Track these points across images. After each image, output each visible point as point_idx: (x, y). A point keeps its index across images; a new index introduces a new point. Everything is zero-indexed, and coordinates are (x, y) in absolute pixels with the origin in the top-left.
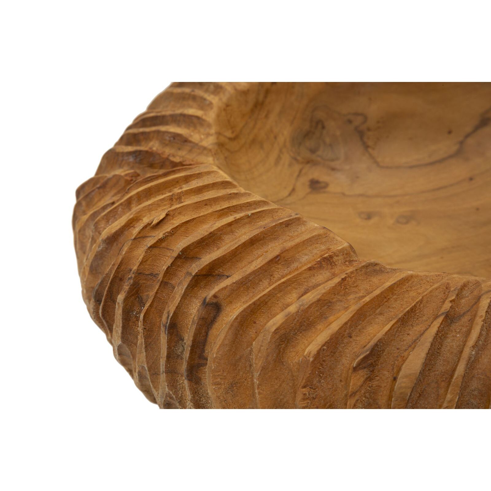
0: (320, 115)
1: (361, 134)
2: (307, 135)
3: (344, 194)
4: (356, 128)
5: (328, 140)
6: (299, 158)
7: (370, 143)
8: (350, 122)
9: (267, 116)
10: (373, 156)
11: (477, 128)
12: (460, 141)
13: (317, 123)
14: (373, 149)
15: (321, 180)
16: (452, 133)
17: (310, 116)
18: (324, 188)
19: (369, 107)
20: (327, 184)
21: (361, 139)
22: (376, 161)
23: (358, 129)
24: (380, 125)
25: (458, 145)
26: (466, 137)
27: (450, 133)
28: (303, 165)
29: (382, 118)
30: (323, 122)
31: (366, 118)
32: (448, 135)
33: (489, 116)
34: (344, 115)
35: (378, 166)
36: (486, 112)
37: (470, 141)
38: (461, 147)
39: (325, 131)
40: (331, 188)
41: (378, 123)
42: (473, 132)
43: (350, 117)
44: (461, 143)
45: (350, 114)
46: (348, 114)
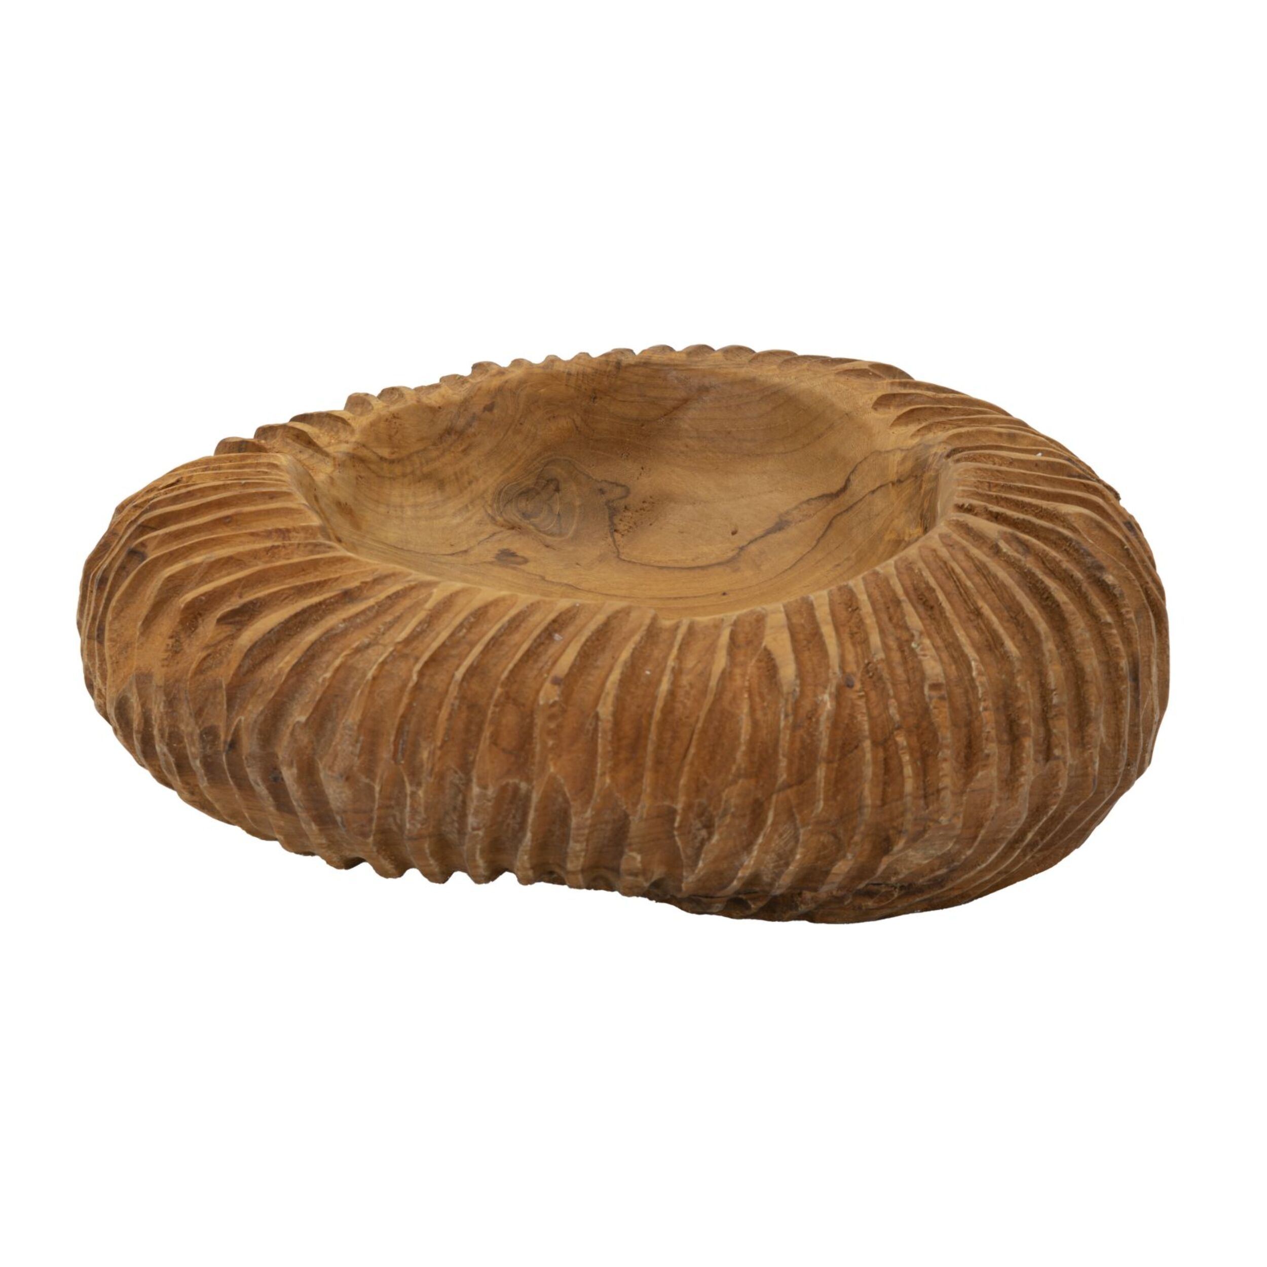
0: (557, 471)
1: (613, 512)
2: (526, 493)
3: (543, 578)
4: (608, 503)
5: (557, 508)
6: (499, 519)
7: (621, 527)
8: (602, 491)
9: (465, 451)
10: (617, 543)
11: (768, 532)
12: (741, 546)
13: (549, 481)
14: (623, 535)
15: (520, 553)
16: (737, 535)
17: (539, 470)
18: (519, 563)
19: (638, 479)
20: (526, 561)
21: (611, 518)
22: (618, 552)
23: (611, 504)
24: (645, 505)
25: (737, 551)
26: (751, 542)
27: (734, 533)
28: (502, 529)
29: (651, 497)
30: (558, 482)
31: (628, 491)
32: (731, 536)
33: (789, 518)
34: (596, 480)
35: (618, 557)
36: (787, 513)
37: (753, 548)
38: (738, 554)
39: (557, 495)
40: (529, 567)
41: (644, 502)
42: (762, 537)
43: (604, 485)
44: (742, 549)
45: (606, 481)
46: (602, 481)
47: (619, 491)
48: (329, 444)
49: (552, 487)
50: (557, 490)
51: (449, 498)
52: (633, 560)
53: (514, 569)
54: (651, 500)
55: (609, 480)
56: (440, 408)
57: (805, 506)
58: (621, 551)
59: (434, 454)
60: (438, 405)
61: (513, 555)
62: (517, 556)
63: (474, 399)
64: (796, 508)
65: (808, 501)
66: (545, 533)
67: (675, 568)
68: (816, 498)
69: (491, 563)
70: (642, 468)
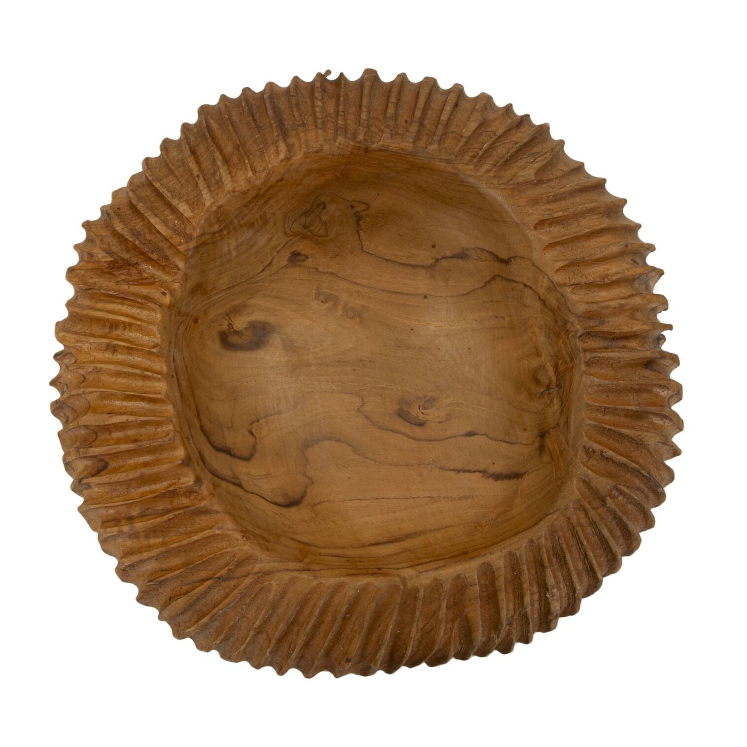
0: (324, 199)
1: (359, 219)
2: (305, 213)
3: (317, 270)
4: (356, 213)
5: (325, 218)
6: (289, 231)
7: (363, 227)
8: (352, 207)
9: (266, 202)
10: (361, 238)
11: (454, 257)
12: (437, 258)
13: (319, 205)
14: (365, 232)
15: (303, 253)
16: (434, 248)
17: (313, 200)
18: (303, 261)
19: (375, 199)
20: (307, 257)
21: (358, 222)
22: (362, 245)
23: (358, 214)
24: (379, 215)
25: (433, 261)
26: (443, 258)
27: (433, 247)
28: (292, 238)
29: (383, 211)
30: (325, 204)
31: (369, 207)
32: (431, 248)
33: (469, 253)
34: (349, 201)
35: (362, 249)
36: (467, 249)
37: (444, 263)
38: (435, 263)
39: (324, 211)
40: (309, 262)
41: (378, 213)
42: (451, 258)
43: (353, 203)
44: (437, 260)
45: (355, 201)
46: (352, 201)
47: (362, 207)
48: (180, 244)
49: (321, 207)
50: (324, 208)
51: (258, 231)
52: (371, 252)
53: (300, 266)
54: (383, 212)
55: (357, 200)
56: (248, 190)
57: (479, 251)
58: (363, 244)
59: (247, 212)
60: (247, 189)
61: (299, 254)
62: (301, 255)
63: (270, 179)
64: (474, 249)
65: (482, 250)
66: (317, 236)
67: (395, 262)
68: (487, 251)
69: (286, 266)
70: (378, 194)
